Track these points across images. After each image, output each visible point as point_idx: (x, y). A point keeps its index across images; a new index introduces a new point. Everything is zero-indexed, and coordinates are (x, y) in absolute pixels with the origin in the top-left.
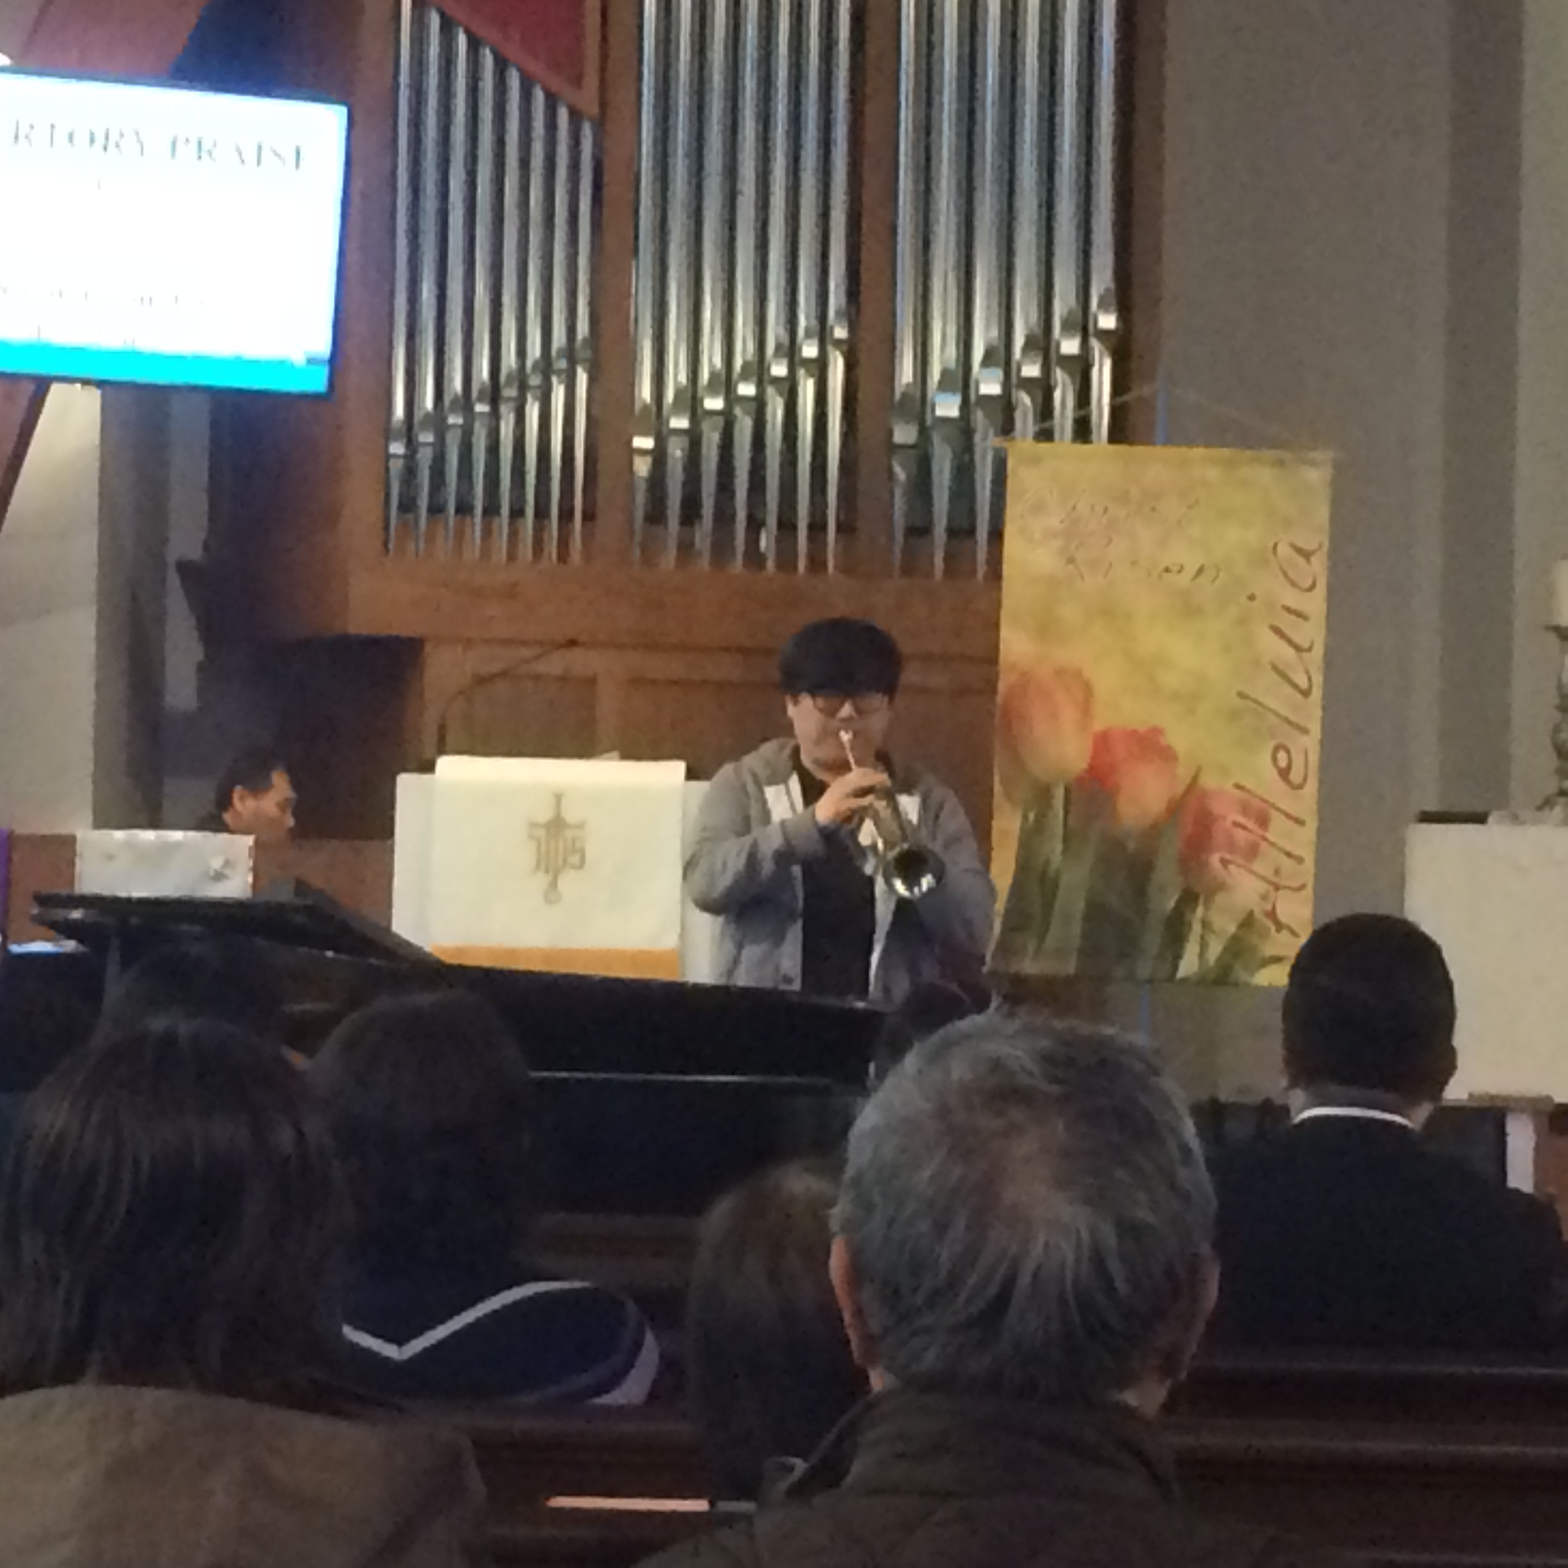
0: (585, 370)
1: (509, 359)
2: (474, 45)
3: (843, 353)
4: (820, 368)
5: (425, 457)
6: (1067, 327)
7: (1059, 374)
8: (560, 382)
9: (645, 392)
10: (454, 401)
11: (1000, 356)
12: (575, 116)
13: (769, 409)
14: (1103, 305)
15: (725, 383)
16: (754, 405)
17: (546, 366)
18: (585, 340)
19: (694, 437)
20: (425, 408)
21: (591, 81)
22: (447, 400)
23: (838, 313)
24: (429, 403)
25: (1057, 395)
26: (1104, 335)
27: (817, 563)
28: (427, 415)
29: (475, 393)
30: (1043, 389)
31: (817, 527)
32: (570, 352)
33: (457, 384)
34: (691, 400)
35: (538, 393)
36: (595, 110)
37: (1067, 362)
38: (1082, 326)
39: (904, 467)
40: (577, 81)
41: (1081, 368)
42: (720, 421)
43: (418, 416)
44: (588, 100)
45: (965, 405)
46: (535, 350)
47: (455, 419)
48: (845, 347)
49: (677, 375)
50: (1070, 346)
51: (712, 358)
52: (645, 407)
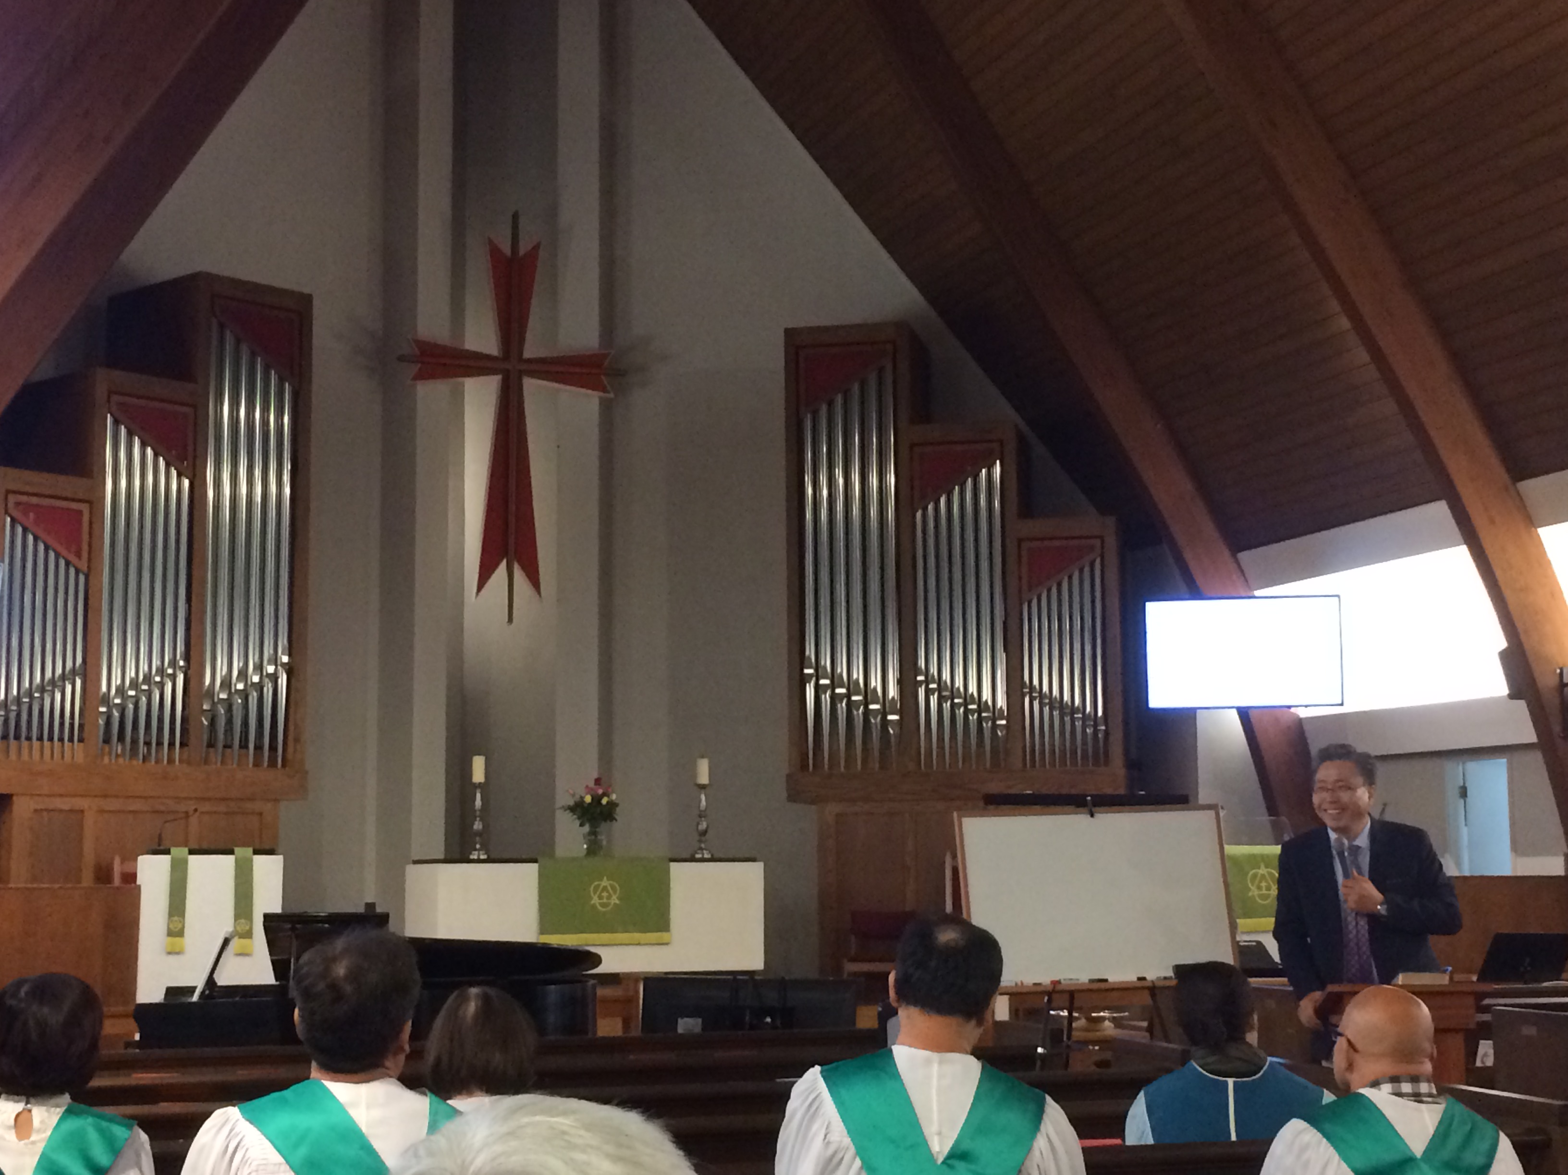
0: (80, 678)
1: (48, 674)
2: (36, 539)
3: (182, 672)
4: (173, 678)
5: (13, 716)
6: (269, 663)
7: (266, 680)
8: (69, 683)
9: (104, 688)
10: (25, 693)
11: (243, 674)
12: (77, 572)
13: (153, 695)
14: (283, 654)
15: (134, 684)
16: (147, 693)
17: (63, 677)
18: (80, 665)
19: (122, 709)
20: (13, 693)
21: (85, 555)
22: (22, 691)
23: (181, 656)
24: (15, 692)
25: (265, 689)
26: (283, 665)
27: (171, 761)
28: (14, 697)
29: (34, 689)
30: (260, 687)
31: (172, 744)
32: (74, 671)
33: (27, 685)
34: (121, 691)
35: (61, 688)
36: (85, 569)
37: (268, 675)
38: (275, 661)
39: (206, 720)
40: (79, 555)
41: (274, 678)
42: (134, 700)
43: (10, 698)
44: (83, 565)
45: (230, 694)
46: (59, 671)
47: (26, 700)
48: (184, 669)
49: (116, 681)
50: (271, 669)
51: (131, 673)
52: (104, 694)
